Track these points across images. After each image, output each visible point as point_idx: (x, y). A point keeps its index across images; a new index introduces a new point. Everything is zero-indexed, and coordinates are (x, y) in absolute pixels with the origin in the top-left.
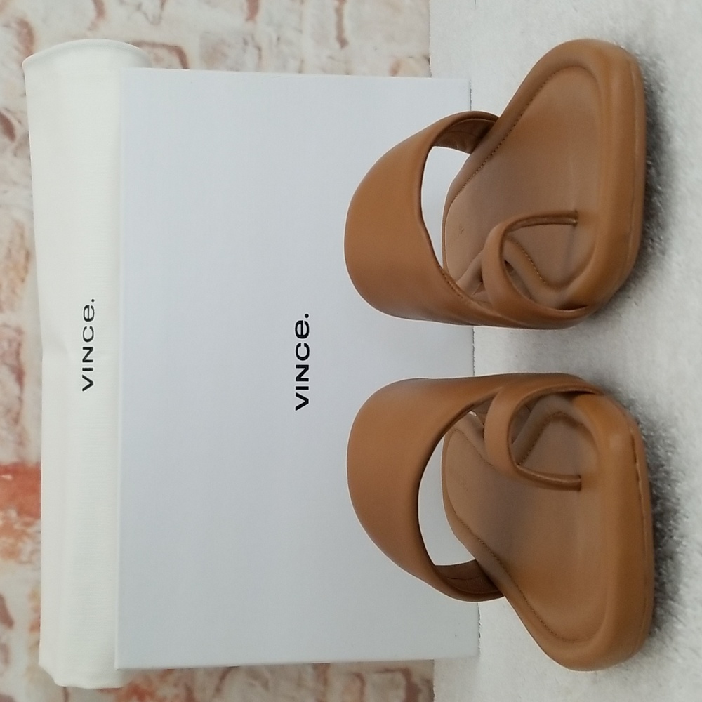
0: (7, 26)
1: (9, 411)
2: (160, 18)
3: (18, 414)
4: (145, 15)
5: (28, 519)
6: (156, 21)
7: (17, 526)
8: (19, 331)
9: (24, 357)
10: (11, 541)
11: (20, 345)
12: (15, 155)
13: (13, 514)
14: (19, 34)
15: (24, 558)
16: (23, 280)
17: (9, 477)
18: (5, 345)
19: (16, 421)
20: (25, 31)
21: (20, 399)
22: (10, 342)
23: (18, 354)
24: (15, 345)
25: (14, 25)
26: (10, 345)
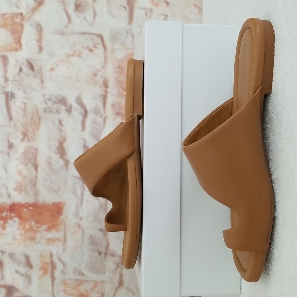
0: (32, 25)
1: (31, 181)
2: (93, 23)
3: (35, 183)
4: (87, 21)
5: (39, 225)
6: (92, 24)
7: (35, 228)
8: (36, 150)
9: (38, 160)
10: (32, 234)
11: (36, 155)
12: (34, 77)
13: (33, 223)
14: (37, 29)
15: (37, 241)
16: (38, 129)
17: (31, 208)
18: (31, 155)
19: (35, 185)
20: (39, 28)
21: (36, 177)
22: (33, 153)
23: (35, 159)
24: (34, 155)
25: (34, 25)
26: (33, 155)
